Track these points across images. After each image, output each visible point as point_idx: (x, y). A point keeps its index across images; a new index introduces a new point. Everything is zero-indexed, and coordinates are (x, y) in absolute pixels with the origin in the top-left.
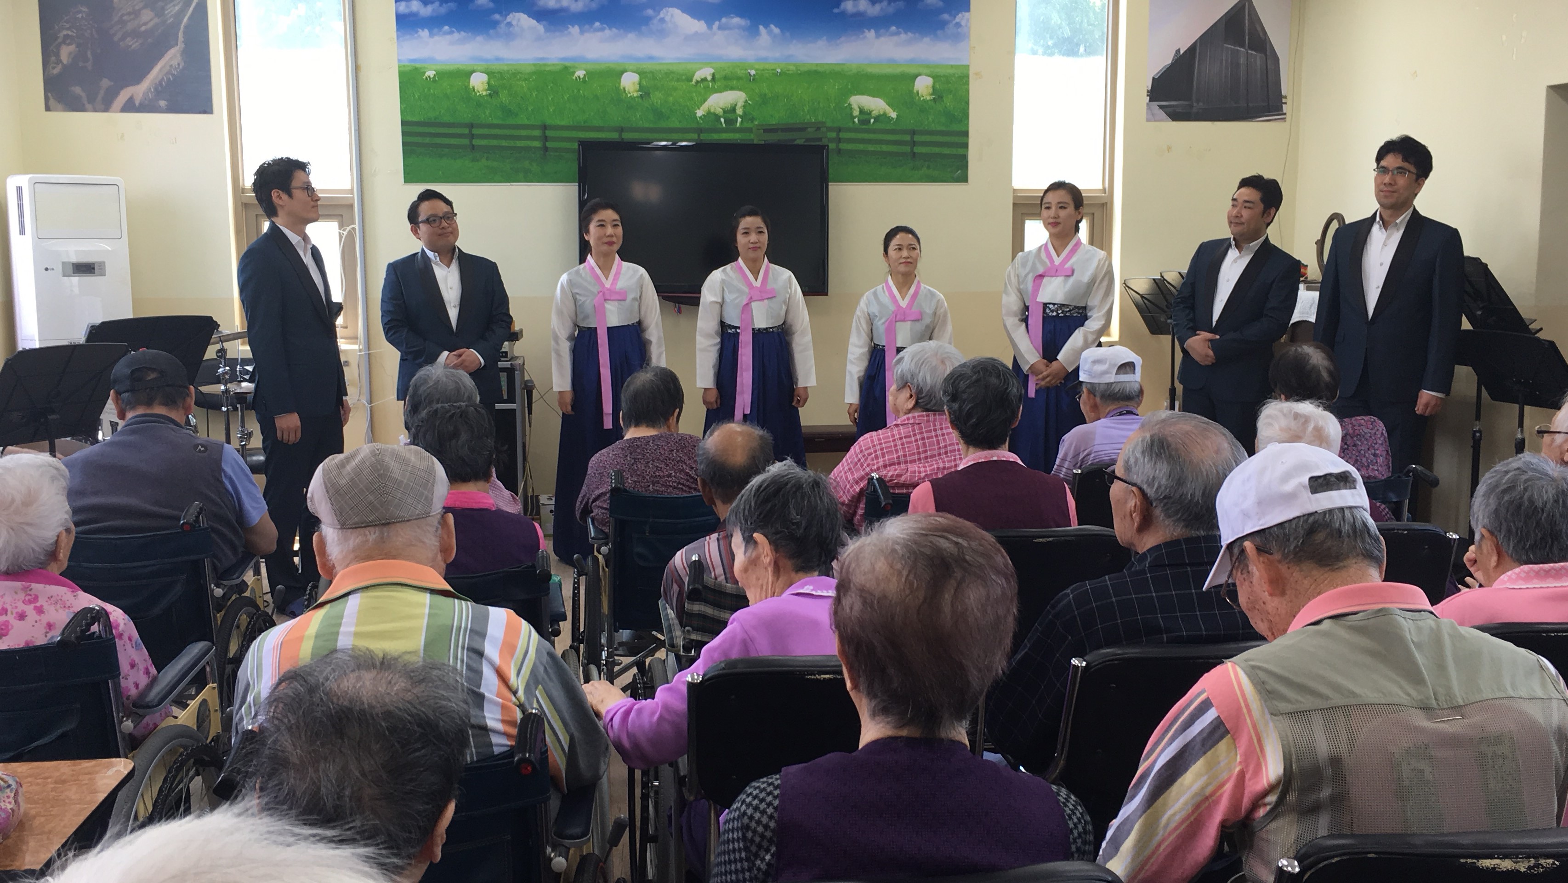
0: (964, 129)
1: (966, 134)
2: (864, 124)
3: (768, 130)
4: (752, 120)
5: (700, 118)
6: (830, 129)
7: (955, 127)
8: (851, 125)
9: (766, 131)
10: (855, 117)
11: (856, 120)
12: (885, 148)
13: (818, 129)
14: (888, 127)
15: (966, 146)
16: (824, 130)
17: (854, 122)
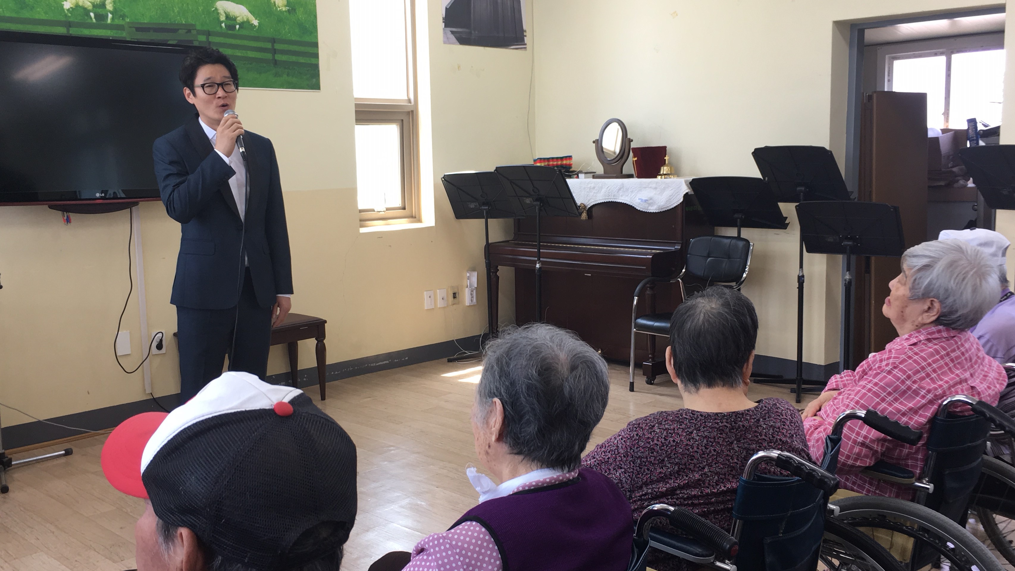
0: (314, 40)
1: (316, 45)
2: (230, 30)
3: (140, 29)
4: (123, 17)
5: (68, 10)
6: (200, 32)
7: (307, 39)
8: (218, 29)
9: (139, 29)
10: (222, 22)
11: (223, 25)
12: (251, 54)
13: (189, 31)
14: (253, 34)
15: (316, 56)
16: (194, 32)
17: (221, 27)
